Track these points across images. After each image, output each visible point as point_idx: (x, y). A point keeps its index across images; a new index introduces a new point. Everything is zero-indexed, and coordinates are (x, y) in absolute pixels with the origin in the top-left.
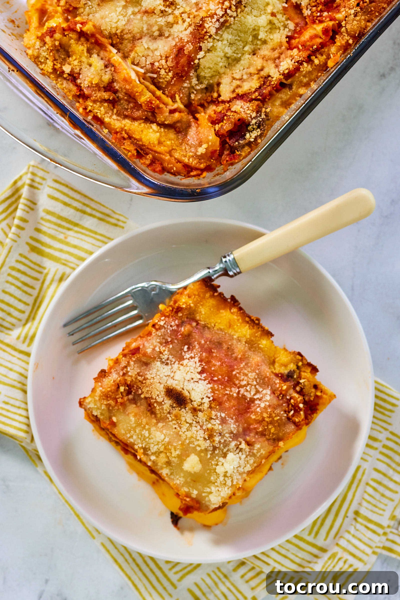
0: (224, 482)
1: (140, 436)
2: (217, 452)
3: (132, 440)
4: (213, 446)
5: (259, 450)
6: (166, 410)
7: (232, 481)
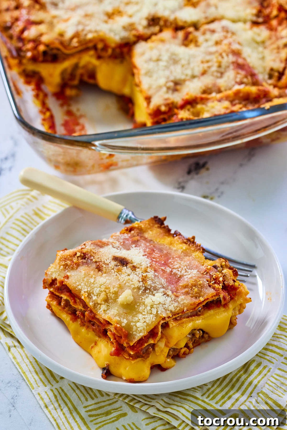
0: (151, 312)
1: (87, 284)
2: (147, 292)
3: (80, 287)
4: (145, 287)
5: (183, 300)
6: (111, 268)
7: (157, 312)
